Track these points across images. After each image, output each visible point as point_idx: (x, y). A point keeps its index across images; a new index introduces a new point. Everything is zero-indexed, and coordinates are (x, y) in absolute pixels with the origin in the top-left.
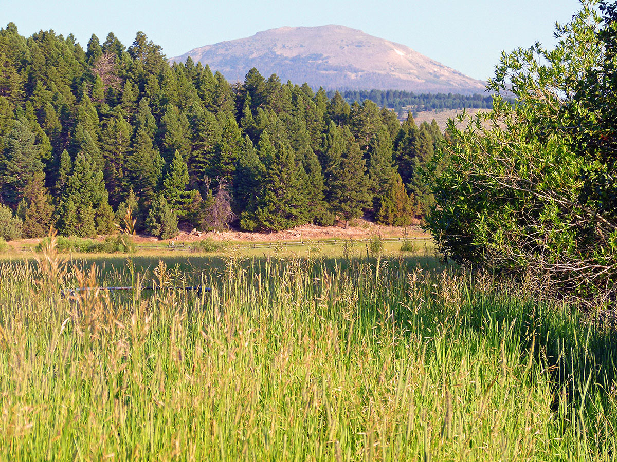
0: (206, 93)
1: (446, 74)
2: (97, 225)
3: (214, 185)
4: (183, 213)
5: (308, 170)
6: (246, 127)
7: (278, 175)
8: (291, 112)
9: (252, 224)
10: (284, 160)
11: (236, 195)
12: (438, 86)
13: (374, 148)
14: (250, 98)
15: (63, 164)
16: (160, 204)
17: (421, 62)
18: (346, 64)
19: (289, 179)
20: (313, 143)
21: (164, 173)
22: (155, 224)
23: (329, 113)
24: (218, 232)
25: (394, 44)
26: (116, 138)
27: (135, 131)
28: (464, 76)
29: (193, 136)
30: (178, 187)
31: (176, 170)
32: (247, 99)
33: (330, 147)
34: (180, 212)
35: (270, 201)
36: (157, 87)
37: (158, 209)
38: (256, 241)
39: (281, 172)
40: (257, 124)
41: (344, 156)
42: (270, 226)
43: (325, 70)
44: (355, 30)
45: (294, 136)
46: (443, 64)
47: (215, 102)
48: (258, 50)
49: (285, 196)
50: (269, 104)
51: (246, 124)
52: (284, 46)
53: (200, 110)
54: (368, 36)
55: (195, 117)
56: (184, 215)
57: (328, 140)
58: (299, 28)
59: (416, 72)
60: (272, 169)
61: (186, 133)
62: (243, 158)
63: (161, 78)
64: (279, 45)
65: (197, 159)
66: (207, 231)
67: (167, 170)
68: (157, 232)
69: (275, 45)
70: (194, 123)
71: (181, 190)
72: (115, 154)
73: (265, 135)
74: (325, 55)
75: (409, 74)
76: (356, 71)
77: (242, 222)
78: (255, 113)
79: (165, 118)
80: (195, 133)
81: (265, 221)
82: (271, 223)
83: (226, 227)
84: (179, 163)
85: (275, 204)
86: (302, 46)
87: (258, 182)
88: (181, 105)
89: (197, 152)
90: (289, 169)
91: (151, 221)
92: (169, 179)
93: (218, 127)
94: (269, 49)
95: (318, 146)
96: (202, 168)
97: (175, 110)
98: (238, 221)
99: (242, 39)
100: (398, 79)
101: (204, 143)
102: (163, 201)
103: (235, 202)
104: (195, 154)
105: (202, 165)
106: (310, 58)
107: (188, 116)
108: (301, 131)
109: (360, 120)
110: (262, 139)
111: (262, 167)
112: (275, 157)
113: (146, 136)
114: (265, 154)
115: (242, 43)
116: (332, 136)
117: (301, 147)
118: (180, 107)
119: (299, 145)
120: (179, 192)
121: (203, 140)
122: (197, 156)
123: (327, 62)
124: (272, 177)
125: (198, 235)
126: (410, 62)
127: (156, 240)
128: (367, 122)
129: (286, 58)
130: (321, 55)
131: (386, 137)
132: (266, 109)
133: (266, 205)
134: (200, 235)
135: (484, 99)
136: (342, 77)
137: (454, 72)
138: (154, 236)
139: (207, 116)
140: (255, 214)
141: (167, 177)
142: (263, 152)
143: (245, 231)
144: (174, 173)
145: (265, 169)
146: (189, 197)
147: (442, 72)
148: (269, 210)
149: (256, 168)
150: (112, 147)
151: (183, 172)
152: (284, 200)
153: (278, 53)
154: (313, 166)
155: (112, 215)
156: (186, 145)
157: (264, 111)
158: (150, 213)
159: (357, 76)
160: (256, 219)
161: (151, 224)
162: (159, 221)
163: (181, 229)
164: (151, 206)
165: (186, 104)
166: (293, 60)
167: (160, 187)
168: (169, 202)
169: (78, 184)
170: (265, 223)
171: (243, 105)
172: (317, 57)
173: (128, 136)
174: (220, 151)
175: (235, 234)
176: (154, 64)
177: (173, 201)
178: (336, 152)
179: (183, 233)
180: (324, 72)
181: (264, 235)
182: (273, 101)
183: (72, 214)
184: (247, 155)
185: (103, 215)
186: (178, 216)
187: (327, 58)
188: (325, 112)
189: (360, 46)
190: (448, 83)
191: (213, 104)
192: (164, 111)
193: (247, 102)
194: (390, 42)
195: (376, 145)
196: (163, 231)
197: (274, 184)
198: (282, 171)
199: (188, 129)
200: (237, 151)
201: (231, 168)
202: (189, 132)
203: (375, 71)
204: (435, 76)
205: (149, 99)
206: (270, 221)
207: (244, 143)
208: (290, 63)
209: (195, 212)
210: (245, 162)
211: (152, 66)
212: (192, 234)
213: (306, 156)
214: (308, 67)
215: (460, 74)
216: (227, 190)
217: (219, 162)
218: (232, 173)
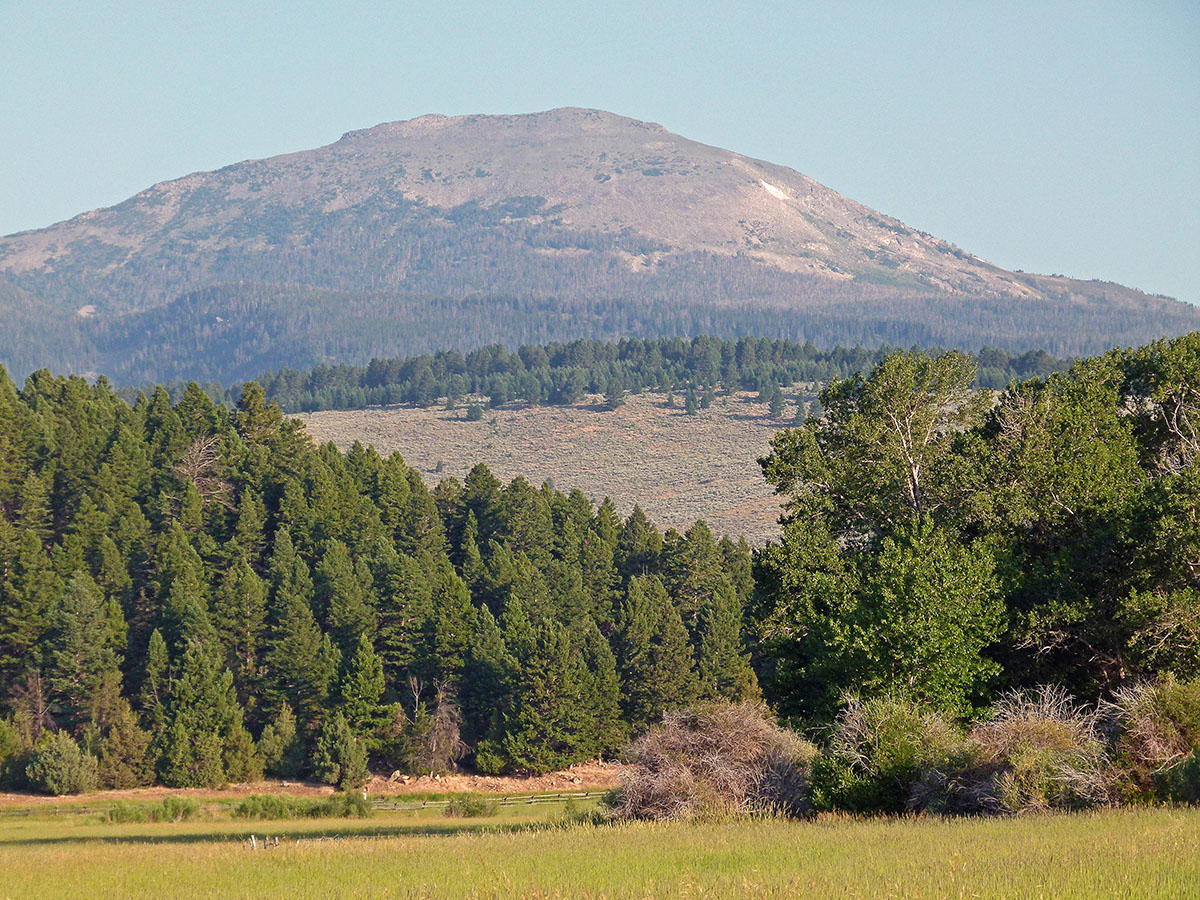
0: (391, 509)
1: (918, 254)
2: (226, 766)
3: (429, 694)
4: (376, 744)
5: (593, 666)
6: (474, 580)
7: (542, 677)
8: (552, 547)
9: (498, 763)
10: (552, 649)
11: (466, 712)
12: (891, 292)
13: (709, 623)
14: (475, 522)
15: (153, 654)
16: (336, 728)
17: (843, 219)
18: (616, 229)
19: (560, 682)
20: (597, 608)
21: (342, 673)
22: (329, 763)
23: (622, 547)
24: (438, 777)
25: (759, 164)
26: (239, 605)
27: (273, 592)
28: (970, 260)
29: (381, 600)
30: (367, 699)
31: (363, 668)
32: (470, 523)
33: (630, 624)
34: (370, 741)
35: (528, 722)
36: (303, 503)
37: (334, 738)
38: (504, 791)
39: (546, 671)
40: (494, 576)
41: (656, 640)
42: (528, 765)
43: (552, 245)
44: (639, 124)
45: (562, 597)
46: (908, 223)
47: (411, 530)
48: (349, 187)
49: (554, 712)
50: (510, 532)
51: (473, 574)
52: (427, 175)
53: (390, 553)
54: (681, 141)
55: (384, 566)
56: (377, 746)
57: (627, 611)
58: (472, 119)
59: (825, 249)
60: (531, 666)
61: (368, 596)
62: (479, 645)
63: (309, 485)
64: (413, 169)
65: (389, 642)
66: (419, 775)
67: (347, 668)
68: (334, 778)
69: (401, 171)
70: (382, 577)
71: (371, 704)
72: (238, 634)
73: (514, 602)
74: (552, 201)
75: (806, 255)
76: (645, 248)
77: (479, 758)
78: (486, 550)
79: (325, 565)
80: (384, 594)
81: (520, 757)
82: (531, 760)
83: (451, 768)
84: (368, 657)
85: (536, 727)
86: (480, 174)
87: (506, 689)
88: (351, 539)
89: (389, 629)
90: (560, 666)
91: (322, 759)
92: (351, 684)
93: (425, 583)
94: (381, 182)
95: (606, 614)
96: (398, 659)
97: (340, 549)
98: (472, 757)
99: (300, 154)
100: (774, 272)
101: (401, 614)
102: (342, 722)
103: (465, 723)
104: (384, 633)
105: (397, 653)
106: (506, 208)
107: (370, 565)
108: (575, 589)
109: (682, 565)
110: (509, 610)
111: (513, 662)
112: (536, 646)
113: (298, 602)
114: (515, 636)
115: (299, 164)
116: (634, 604)
117: (575, 618)
118: (349, 543)
119: (573, 615)
120: (370, 708)
121: (399, 609)
122: (388, 638)
123: (556, 222)
124: (532, 680)
125: (403, 782)
126: (810, 219)
127: (331, 791)
128: (694, 569)
129: (435, 211)
130: (540, 201)
131: (729, 597)
132: (506, 544)
133: (521, 728)
134: (407, 782)
135: (1012, 362)
136: (604, 268)
137: (942, 249)
138: (327, 784)
139: (404, 563)
140: (503, 745)
141: (348, 681)
142: (512, 633)
143: (483, 774)
144: (359, 675)
145: (518, 666)
146: (385, 714)
147: (905, 250)
148: (526, 738)
149: (503, 662)
150: (234, 622)
151: (375, 671)
152: (553, 721)
153: (411, 196)
154: (600, 659)
155: (252, 747)
156: (368, 615)
157: (504, 548)
158: (320, 745)
159: (647, 263)
160: (503, 752)
161: (322, 763)
162: (336, 757)
163: (374, 772)
164: (320, 732)
165: (359, 537)
166: (455, 215)
167: (336, 698)
168: (352, 724)
169: (191, 694)
170: (520, 760)
171: (461, 534)
172: (528, 205)
173: (261, 601)
174: (435, 630)
175: (467, 779)
176: (291, 455)
177: (358, 724)
178: (641, 632)
179: (376, 779)
180: (550, 252)
181: (518, 781)
182: (519, 528)
183: (183, 748)
184: (484, 640)
185: (236, 748)
186: (368, 750)
187: (557, 209)
188: (615, 545)
189: (656, 173)
190: (922, 281)
191: (407, 534)
192: (321, 552)
193: (469, 528)
194: (747, 160)
195: (711, 617)
196: (342, 776)
197: (534, 692)
198: (549, 670)
199: (372, 588)
200: (464, 632)
201: (455, 662)
202: (372, 594)
203: (702, 247)
204: (885, 261)
205: (289, 526)
206: (527, 756)
207: (478, 619)
208: (448, 224)
209: (398, 741)
210: (480, 652)
211: (287, 459)
212: (392, 779)
213: (588, 640)
214: (499, 236)
215: (958, 254)
216: (450, 703)
217: (433, 651)
218: (457, 670)
